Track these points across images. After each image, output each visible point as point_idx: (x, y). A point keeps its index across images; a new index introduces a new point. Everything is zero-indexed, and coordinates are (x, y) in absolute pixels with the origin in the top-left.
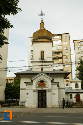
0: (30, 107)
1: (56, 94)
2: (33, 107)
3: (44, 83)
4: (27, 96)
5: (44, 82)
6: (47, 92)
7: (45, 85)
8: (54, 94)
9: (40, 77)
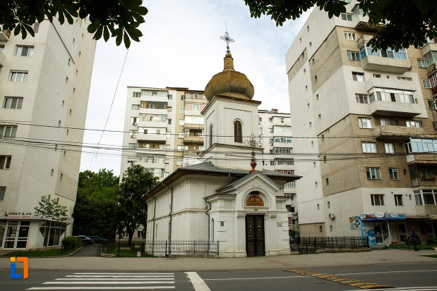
0: (231, 255)
1: (284, 224)
2: (237, 255)
3: (259, 198)
4: (223, 229)
5: (261, 196)
6: (266, 218)
7: (261, 203)
8: (280, 225)
9: (252, 183)
